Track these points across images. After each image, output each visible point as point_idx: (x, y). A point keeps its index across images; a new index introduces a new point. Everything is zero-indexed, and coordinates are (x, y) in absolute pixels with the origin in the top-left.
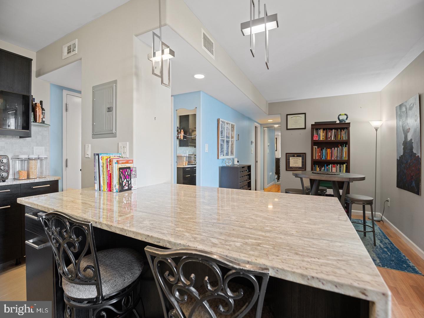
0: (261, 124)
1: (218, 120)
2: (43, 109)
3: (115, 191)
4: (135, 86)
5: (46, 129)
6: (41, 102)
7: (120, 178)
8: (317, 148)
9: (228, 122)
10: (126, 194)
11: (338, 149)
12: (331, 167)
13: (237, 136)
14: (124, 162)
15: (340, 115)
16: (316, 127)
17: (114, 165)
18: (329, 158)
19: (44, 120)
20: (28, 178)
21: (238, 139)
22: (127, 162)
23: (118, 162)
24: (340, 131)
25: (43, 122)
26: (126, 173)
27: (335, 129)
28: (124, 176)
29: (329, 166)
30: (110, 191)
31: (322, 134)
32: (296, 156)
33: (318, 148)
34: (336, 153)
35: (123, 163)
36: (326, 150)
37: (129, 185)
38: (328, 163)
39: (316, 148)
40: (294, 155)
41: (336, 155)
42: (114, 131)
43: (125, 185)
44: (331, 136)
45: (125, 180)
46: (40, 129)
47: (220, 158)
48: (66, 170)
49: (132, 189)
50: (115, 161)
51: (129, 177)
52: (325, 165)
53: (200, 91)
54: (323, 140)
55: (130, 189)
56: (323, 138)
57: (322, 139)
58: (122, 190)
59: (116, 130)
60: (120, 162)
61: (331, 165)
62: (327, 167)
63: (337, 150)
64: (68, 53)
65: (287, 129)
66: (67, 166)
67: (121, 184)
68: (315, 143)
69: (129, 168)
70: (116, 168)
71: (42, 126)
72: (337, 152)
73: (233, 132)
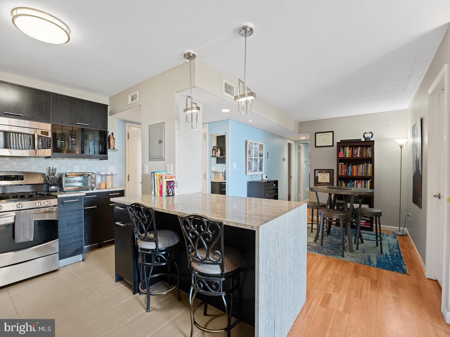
0: (295, 141)
1: (246, 142)
2: (114, 139)
3: (164, 196)
4: (176, 127)
5: (116, 153)
6: (112, 134)
7: (167, 187)
8: (343, 165)
9: (256, 143)
10: (171, 198)
11: (363, 165)
12: (357, 183)
13: (266, 154)
14: (170, 177)
15: (365, 133)
16: (343, 144)
17: (164, 179)
18: (355, 175)
19: (114, 146)
20: (106, 188)
21: (268, 157)
22: (172, 178)
23: (166, 178)
24: (366, 149)
25: (114, 148)
26: (171, 185)
27: (360, 146)
28: (170, 186)
29: (354, 182)
30: (161, 196)
31: (348, 151)
32: (324, 172)
33: (344, 165)
34: (361, 169)
35: (169, 178)
36: (352, 167)
37: (173, 192)
38: (353, 179)
39: (342, 165)
40: (321, 171)
41: (361, 171)
43: (170, 192)
44: (357, 154)
45: (171, 189)
46: (112, 153)
47: (248, 174)
48: (128, 183)
49: (175, 195)
50: (164, 177)
51: (173, 187)
52: (351, 181)
53: (229, 119)
54: (349, 157)
55: (173, 195)
56: (349, 155)
57: (348, 156)
58: (168, 195)
59: (164, 156)
60: (167, 178)
61: (356, 181)
62: (353, 183)
63: (362, 167)
64: (132, 100)
65: (316, 147)
66: (129, 180)
67: (168, 192)
68: (340, 160)
69: (173, 181)
70: (165, 181)
71: (113, 151)
72: (362, 169)
73: (262, 151)
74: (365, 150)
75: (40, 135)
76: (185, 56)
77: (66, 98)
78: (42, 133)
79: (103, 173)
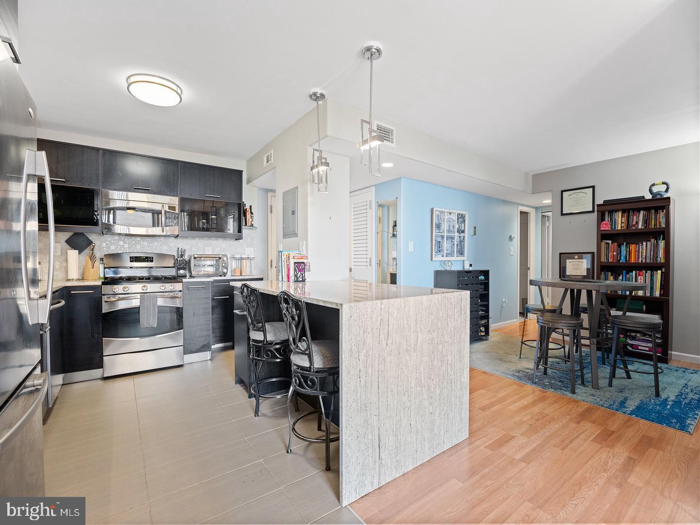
0: (537, 208)
1: (432, 210)
2: (252, 213)
3: (291, 281)
5: (254, 231)
6: (251, 206)
7: (295, 270)
8: (610, 243)
9: (451, 211)
10: (301, 285)
11: (649, 243)
12: (636, 275)
13: (473, 229)
14: (299, 257)
15: (654, 185)
16: (606, 209)
17: (291, 259)
18: (633, 261)
19: (252, 223)
20: (241, 275)
21: (475, 234)
22: (302, 258)
23: (294, 257)
24: (655, 213)
25: (252, 225)
26: (301, 267)
27: (644, 209)
28: (299, 269)
29: (630, 274)
30: (289, 281)
31: (620, 219)
32: (576, 257)
33: (612, 243)
34: (644, 251)
35: (298, 259)
36: (628, 246)
37: (303, 277)
38: (629, 268)
39: (608, 244)
40: (571, 255)
41: (644, 254)
42: (296, 232)
43: (300, 277)
44: (637, 223)
45: (300, 273)
46: (250, 231)
47: (434, 259)
48: (271, 270)
49: (306, 281)
50: (291, 257)
51: (303, 270)
52: (624, 272)
53: (400, 178)
54: (622, 229)
55: (304, 281)
56: (621, 227)
57: (619, 228)
58: (297, 281)
59: (297, 230)
60: (296, 258)
61: (634, 272)
62: (628, 276)
63: (646, 246)
64: (267, 162)
65: (562, 214)
66: (271, 267)
67: (296, 276)
68: (604, 236)
69: (303, 263)
70: (292, 261)
71: (251, 229)
72: (646, 250)
73: (463, 225)
74: (653, 215)
75: (167, 210)
76: (311, 96)
77: (195, 165)
78: (170, 208)
79: (238, 256)
